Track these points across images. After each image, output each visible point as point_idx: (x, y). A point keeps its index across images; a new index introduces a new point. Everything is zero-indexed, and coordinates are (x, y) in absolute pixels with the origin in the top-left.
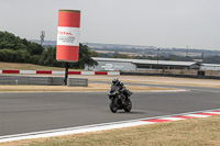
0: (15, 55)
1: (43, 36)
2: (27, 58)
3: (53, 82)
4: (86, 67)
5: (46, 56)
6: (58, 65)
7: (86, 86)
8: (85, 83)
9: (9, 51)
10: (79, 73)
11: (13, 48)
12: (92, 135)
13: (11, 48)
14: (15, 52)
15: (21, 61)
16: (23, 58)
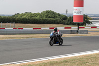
0: (55, 21)
1: (67, 12)
2: (60, 22)
3: (72, 32)
4: (87, 25)
5: (69, 20)
6: (74, 24)
7: (87, 33)
8: (87, 32)
9: (52, 19)
10: (84, 28)
11: (54, 17)
12: (91, 55)
13: (53, 17)
14: (55, 19)
15: (58, 23)
16: (58, 22)
